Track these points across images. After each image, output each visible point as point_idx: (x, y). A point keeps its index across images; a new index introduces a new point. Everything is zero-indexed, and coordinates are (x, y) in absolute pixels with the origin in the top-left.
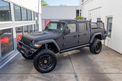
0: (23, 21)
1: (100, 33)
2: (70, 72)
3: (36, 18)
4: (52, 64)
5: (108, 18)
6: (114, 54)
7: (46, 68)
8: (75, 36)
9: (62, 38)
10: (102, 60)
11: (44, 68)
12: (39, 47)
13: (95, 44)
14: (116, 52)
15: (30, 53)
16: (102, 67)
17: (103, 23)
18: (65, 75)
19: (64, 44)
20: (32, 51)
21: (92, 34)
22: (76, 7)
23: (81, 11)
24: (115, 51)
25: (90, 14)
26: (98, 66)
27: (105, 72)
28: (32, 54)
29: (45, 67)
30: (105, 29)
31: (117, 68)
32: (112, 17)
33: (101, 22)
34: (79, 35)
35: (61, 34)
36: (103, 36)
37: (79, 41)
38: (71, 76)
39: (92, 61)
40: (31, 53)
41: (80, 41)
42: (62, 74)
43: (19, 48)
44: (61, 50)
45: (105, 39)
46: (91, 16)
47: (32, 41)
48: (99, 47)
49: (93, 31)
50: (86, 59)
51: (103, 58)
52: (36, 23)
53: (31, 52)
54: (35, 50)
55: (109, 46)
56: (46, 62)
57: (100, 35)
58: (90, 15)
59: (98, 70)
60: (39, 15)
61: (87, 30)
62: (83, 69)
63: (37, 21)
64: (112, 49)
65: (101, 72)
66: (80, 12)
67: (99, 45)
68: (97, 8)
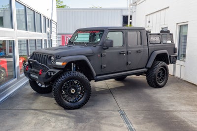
0: (28, 32)
1: (165, 51)
2: (113, 109)
3: (48, 30)
4: (83, 96)
5: (180, 26)
6: (190, 88)
7: (73, 102)
8: (120, 53)
9: (99, 55)
10: (169, 95)
11: (71, 102)
12: (63, 65)
13: (157, 70)
15: (48, 76)
16: (167, 104)
17: (171, 34)
18: (105, 112)
19: (102, 66)
20: (52, 72)
21: (150, 52)
22: (122, 10)
23: (131, 19)
24: (193, 84)
25: (149, 22)
26: (160, 103)
27: (171, 110)
28: (52, 77)
29: (72, 100)
30: (174, 45)
31: (192, 106)
32: (187, 25)
33: (168, 32)
34: (127, 52)
35: (98, 47)
36: (170, 57)
37: (127, 63)
38: (115, 113)
39: (150, 97)
40: (50, 76)
41: (129, 62)
42: (99, 111)
43: (28, 72)
44: (97, 76)
45: (174, 62)
46: (150, 25)
47: (51, 57)
48: (163, 76)
49: (153, 47)
50: (140, 94)
51: (170, 94)
52: (49, 38)
53: (51, 74)
54: (57, 71)
55: (183, 77)
56: (73, 91)
57: (165, 54)
58: (148, 24)
59: (159, 107)
60: (52, 24)
61: (141, 44)
62: (134, 106)
63: (49, 35)
64: (188, 82)
65: (164, 109)
66: (129, 21)
67: (164, 73)
68: (161, 10)
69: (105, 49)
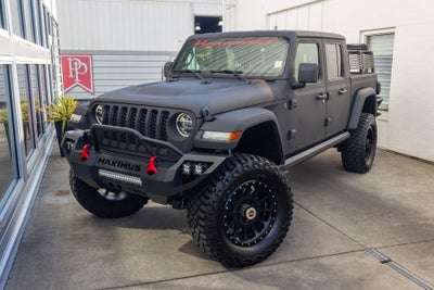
3: (50, 40)
4: (273, 223)
5: (368, 37)
8: (317, 98)
9: (286, 105)
12: (231, 141)
14: (418, 159)
17: (370, 53)
19: (290, 133)
20: (197, 163)
21: (353, 92)
22: (192, 3)
28: (198, 180)
30: (376, 76)
32: (393, 33)
34: (328, 94)
37: (326, 120)
40: (193, 175)
41: (329, 119)
43: (91, 163)
53: (192, 169)
56: (251, 213)
61: (342, 74)
63: (52, 54)
64: (396, 153)
68: (310, 4)
69: (295, 88)
